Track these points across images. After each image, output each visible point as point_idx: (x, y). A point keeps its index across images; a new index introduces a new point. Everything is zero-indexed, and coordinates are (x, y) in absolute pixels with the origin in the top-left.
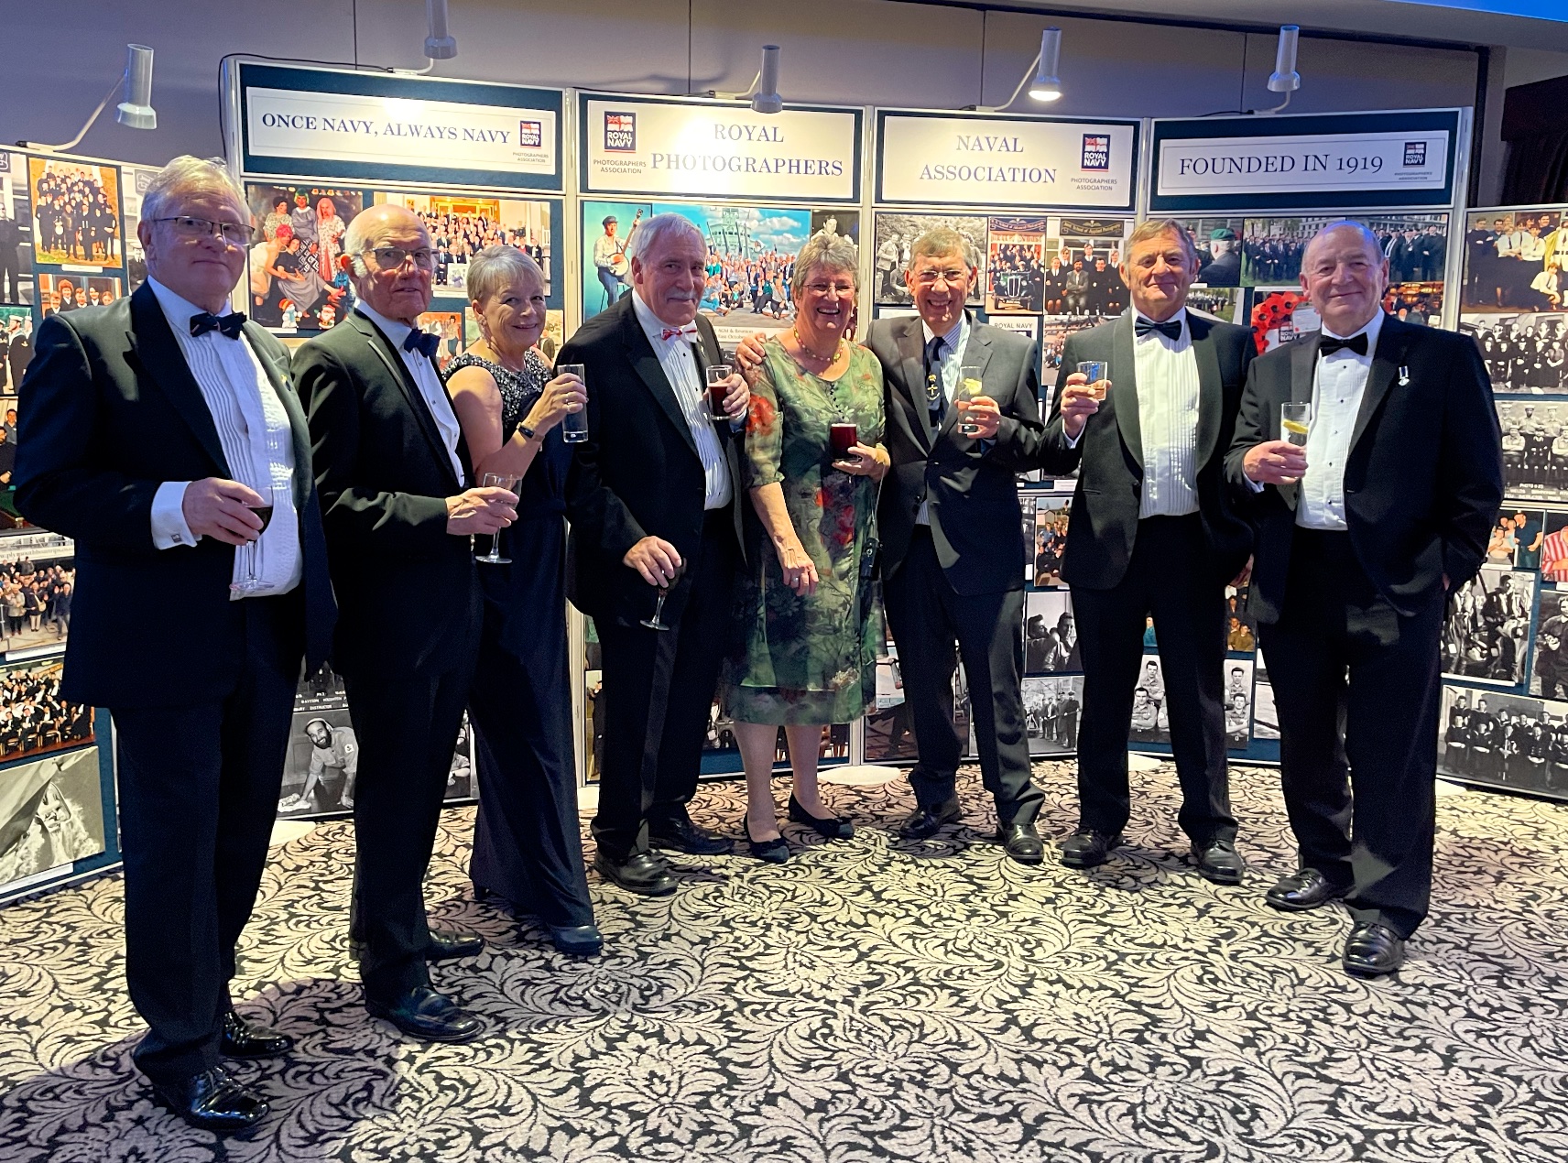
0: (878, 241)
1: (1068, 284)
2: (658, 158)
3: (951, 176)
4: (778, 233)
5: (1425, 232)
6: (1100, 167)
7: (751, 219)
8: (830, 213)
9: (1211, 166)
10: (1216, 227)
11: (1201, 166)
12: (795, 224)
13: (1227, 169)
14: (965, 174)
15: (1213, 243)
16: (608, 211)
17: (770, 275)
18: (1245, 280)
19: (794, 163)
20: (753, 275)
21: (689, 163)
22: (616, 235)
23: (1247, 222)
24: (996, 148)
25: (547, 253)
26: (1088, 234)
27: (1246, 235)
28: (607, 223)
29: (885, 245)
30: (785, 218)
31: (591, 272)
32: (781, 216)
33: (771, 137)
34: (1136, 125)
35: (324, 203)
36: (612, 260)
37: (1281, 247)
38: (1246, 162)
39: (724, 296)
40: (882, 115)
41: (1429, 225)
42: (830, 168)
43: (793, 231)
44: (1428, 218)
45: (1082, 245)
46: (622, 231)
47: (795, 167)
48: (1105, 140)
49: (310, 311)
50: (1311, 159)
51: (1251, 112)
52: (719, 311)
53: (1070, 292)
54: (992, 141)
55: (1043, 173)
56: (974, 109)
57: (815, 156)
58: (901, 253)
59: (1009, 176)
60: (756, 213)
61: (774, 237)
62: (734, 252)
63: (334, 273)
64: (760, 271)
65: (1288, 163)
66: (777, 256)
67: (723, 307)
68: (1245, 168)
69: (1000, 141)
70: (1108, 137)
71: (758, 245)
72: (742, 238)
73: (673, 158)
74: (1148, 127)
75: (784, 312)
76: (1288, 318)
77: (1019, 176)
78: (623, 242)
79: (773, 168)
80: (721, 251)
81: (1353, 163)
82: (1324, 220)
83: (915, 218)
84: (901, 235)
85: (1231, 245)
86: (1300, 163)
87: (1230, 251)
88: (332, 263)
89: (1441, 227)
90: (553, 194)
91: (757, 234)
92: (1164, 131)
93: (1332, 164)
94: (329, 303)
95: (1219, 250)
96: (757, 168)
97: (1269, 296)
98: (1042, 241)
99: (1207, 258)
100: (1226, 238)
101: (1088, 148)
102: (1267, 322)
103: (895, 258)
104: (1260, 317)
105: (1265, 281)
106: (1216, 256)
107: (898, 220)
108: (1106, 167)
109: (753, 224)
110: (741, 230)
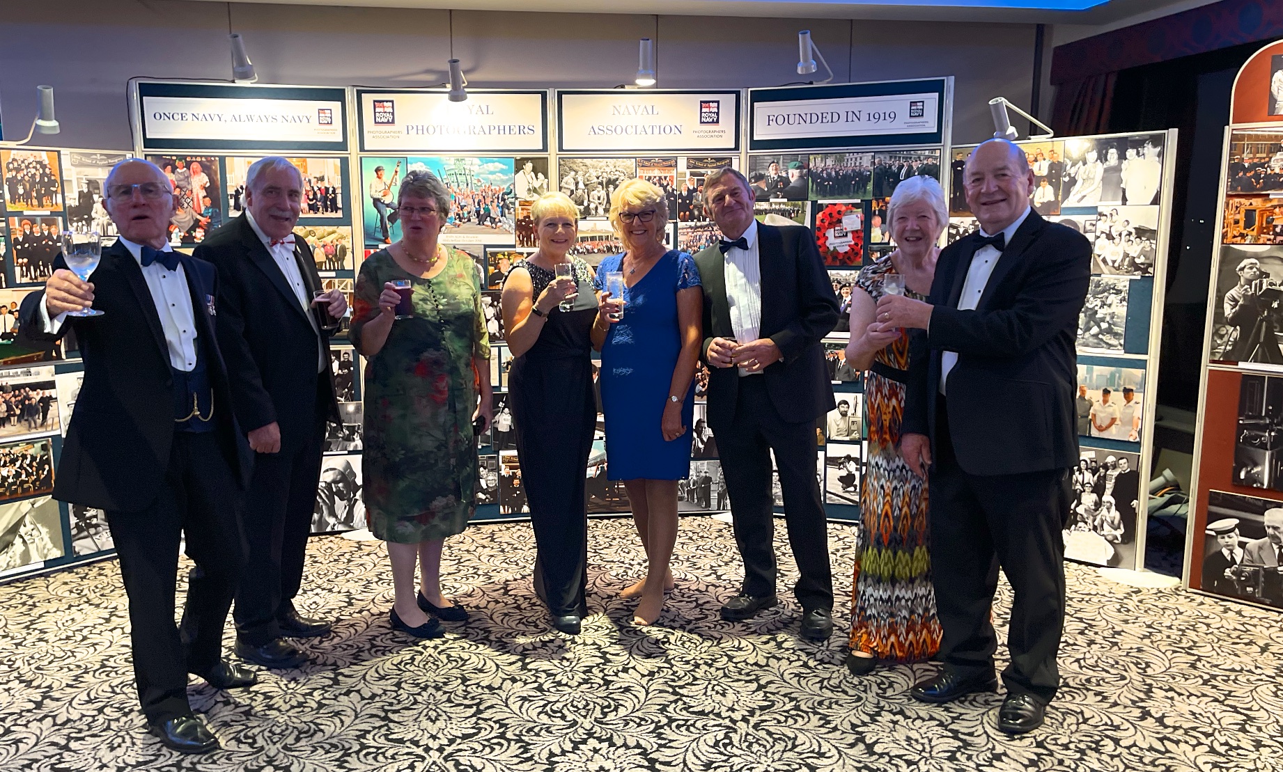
0: (561, 177)
1: (694, 201)
2: (410, 128)
3: (609, 132)
4: (492, 173)
5: (925, 162)
6: (713, 122)
7: (474, 165)
8: (527, 159)
9: (787, 119)
10: (792, 161)
11: (780, 120)
12: (504, 167)
13: (797, 122)
14: (619, 130)
15: (790, 172)
16: (378, 163)
17: (488, 201)
18: (812, 196)
19: (502, 128)
20: (476, 201)
21: (431, 130)
22: (384, 178)
23: (811, 157)
24: (640, 112)
25: (339, 191)
26: (707, 167)
27: (811, 166)
28: (377, 170)
29: (565, 179)
30: (497, 164)
31: (369, 202)
32: (494, 162)
33: (485, 111)
34: (738, 94)
35: (194, 166)
36: (382, 194)
37: (833, 173)
38: (809, 116)
39: (458, 214)
40: (560, 94)
41: (927, 157)
42: (526, 130)
43: (502, 171)
44: (927, 153)
45: (703, 175)
46: (387, 176)
47: (501, 130)
48: (716, 104)
49: (187, 232)
50: (850, 114)
51: (811, 83)
52: (455, 225)
53: (695, 207)
54: (636, 108)
55: (673, 128)
56: (623, 87)
57: (516, 122)
58: (577, 184)
59: (649, 131)
60: (477, 161)
61: (491, 177)
62: (463, 186)
63: (203, 208)
64: (481, 198)
65: (836, 117)
66: (493, 188)
67: (457, 222)
68: (808, 121)
69: (642, 107)
70: (718, 102)
71: (479, 181)
72: (468, 177)
73: (420, 128)
74: (746, 95)
75: (499, 224)
76: (840, 221)
77: (656, 131)
78: (388, 183)
79: (487, 132)
80: (455, 186)
81: (877, 116)
82: (860, 155)
83: (585, 160)
84: (576, 172)
85: (801, 172)
86: (843, 117)
87: (801, 177)
88: (201, 202)
89: (936, 158)
90: (342, 154)
91: (478, 174)
92: (757, 97)
93: (864, 117)
94: (200, 227)
95: (794, 175)
96: (476, 132)
97: (827, 206)
98: (674, 173)
99: (786, 181)
100: (797, 168)
101: (704, 110)
102: (826, 224)
103: (573, 188)
104: (822, 220)
105: (824, 197)
106: (792, 180)
107: (574, 163)
108: (717, 122)
109: (476, 169)
110: (467, 172)
